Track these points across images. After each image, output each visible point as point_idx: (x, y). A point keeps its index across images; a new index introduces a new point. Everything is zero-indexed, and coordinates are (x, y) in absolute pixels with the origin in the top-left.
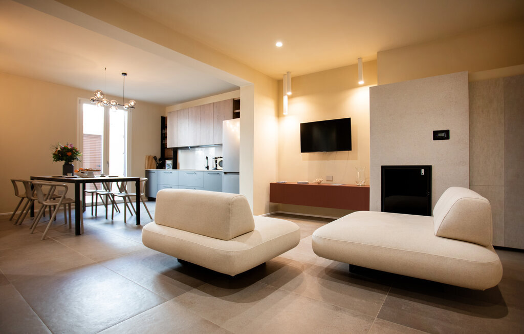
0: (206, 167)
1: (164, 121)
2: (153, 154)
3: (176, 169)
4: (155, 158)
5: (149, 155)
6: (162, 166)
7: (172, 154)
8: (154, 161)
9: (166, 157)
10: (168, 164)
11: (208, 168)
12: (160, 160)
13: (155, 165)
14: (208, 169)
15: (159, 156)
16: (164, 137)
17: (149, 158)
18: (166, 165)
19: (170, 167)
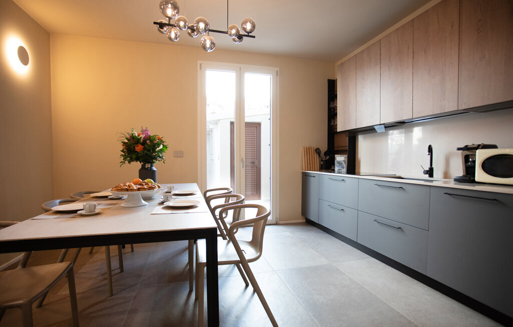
0: (426, 172)
1: (332, 86)
2: (315, 145)
3: (354, 173)
4: (318, 151)
5: (308, 146)
6: (328, 166)
7: (347, 144)
8: (316, 156)
9: (336, 149)
10: (339, 162)
11: (430, 172)
12: (326, 154)
13: (317, 163)
14: (431, 175)
15: (324, 148)
16: (332, 114)
17: (307, 150)
18: (336, 163)
19: (343, 168)
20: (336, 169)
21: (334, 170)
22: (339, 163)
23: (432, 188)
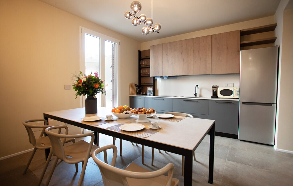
5: (132, 83)
7: (152, 82)
8: (135, 88)
9: (142, 84)
13: (136, 91)
14: (196, 96)
18: (148, 91)
19: (151, 93)
20: (148, 94)
21: (147, 95)
22: (150, 91)
23: (209, 101)
